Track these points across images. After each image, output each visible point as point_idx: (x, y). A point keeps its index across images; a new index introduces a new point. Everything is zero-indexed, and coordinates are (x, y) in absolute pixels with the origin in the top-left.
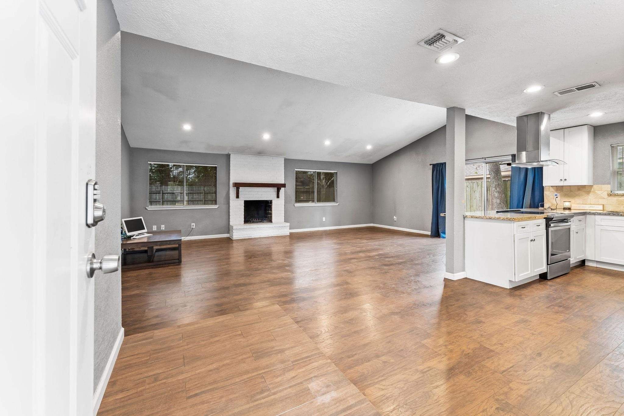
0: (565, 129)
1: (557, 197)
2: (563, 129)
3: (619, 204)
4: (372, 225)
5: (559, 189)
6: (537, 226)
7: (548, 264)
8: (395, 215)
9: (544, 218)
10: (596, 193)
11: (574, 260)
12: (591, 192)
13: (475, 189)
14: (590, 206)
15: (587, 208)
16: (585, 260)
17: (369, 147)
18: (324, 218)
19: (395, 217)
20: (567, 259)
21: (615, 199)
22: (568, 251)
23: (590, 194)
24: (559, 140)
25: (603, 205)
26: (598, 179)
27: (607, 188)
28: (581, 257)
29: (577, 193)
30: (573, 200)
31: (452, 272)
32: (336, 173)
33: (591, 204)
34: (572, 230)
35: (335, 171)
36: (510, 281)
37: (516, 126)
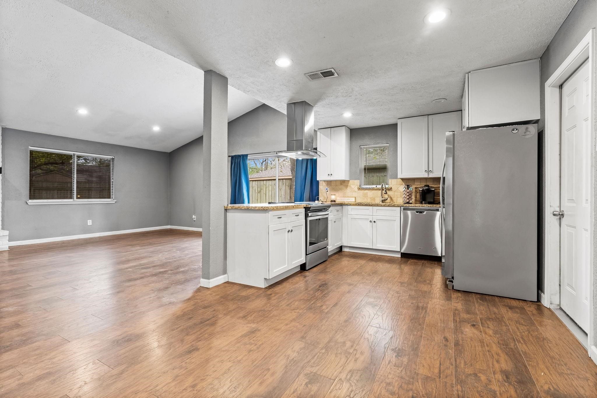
0: (331, 128)
1: (327, 191)
2: (330, 128)
3: (364, 197)
4: (169, 227)
5: (329, 183)
6: (296, 215)
7: (306, 255)
8: (194, 214)
9: (304, 208)
10: (351, 187)
11: (332, 247)
12: (348, 186)
13: (281, 187)
14: (348, 198)
15: (346, 200)
16: (342, 246)
17: (156, 129)
18: (91, 221)
19: (193, 217)
20: (326, 247)
21: (362, 192)
22: (326, 239)
23: (348, 188)
24: (328, 137)
25: (355, 197)
26: (353, 175)
27: (357, 182)
28: (338, 244)
29: (341, 187)
30: (337, 194)
31: (208, 278)
32: (113, 159)
33: (349, 197)
34: (329, 219)
35: (112, 157)
36: (265, 279)
37: (286, 113)
